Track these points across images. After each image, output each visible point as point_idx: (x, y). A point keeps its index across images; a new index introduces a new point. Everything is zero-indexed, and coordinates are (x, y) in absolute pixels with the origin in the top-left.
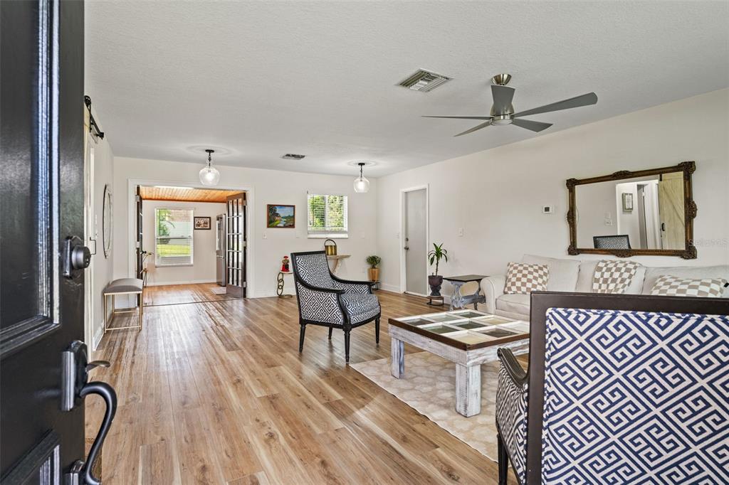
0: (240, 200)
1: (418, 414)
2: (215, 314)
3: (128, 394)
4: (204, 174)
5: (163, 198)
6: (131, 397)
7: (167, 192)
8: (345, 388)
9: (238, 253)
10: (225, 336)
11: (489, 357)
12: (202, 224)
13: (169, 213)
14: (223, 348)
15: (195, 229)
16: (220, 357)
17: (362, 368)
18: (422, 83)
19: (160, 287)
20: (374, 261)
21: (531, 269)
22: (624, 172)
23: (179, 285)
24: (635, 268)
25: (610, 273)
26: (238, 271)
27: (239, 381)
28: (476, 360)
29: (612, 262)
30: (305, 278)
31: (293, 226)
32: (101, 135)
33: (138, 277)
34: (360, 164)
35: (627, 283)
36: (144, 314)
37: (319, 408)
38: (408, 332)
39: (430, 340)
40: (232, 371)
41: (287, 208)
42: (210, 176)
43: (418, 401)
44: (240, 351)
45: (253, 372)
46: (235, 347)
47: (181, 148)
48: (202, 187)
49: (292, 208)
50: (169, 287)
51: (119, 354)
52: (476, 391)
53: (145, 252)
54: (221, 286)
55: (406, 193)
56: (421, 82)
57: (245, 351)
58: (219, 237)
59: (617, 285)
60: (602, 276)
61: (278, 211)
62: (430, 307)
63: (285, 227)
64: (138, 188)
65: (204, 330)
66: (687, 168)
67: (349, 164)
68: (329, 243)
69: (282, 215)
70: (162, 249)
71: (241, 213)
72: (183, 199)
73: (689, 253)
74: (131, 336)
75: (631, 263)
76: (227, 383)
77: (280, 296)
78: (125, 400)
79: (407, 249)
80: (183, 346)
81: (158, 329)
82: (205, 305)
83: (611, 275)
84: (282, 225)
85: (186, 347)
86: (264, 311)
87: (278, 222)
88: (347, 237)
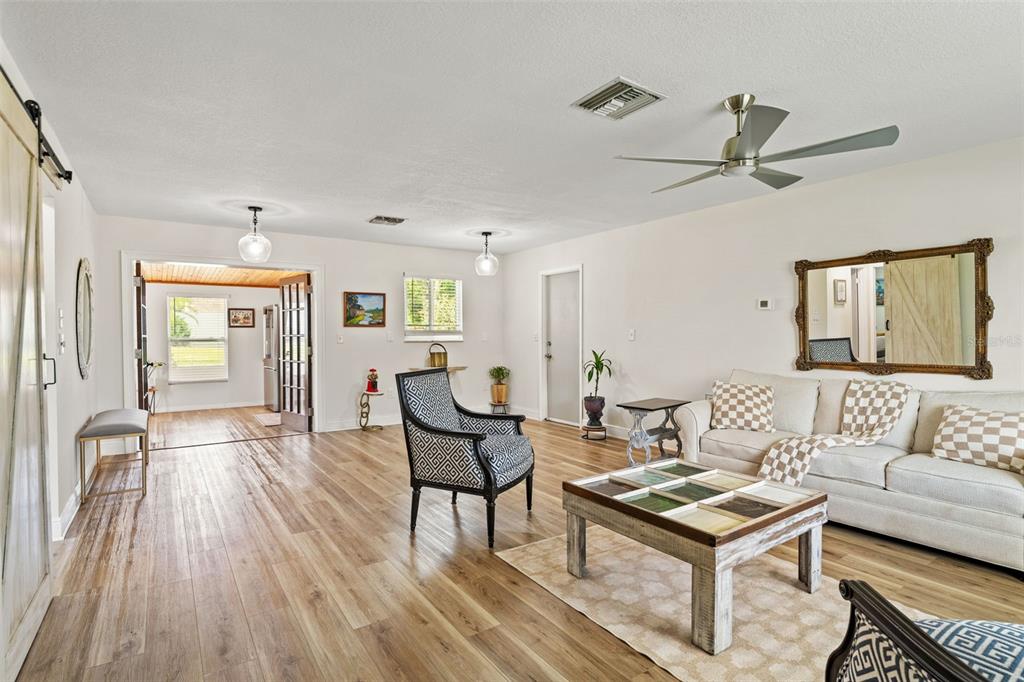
0: (302, 285)
1: (633, 652)
2: (267, 463)
3: (119, 633)
4: (246, 244)
5: (179, 280)
6: (124, 641)
7: (186, 271)
8: (499, 602)
9: (299, 364)
10: (284, 503)
11: (745, 552)
12: (238, 319)
13: (190, 303)
14: (284, 528)
15: (230, 326)
16: (280, 544)
17: (517, 559)
18: (616, 104)
19: (177, 415)
20: (499, 375)
21: (749, 393)
22: (884, 251)
23: (206, 411)
24: (906, 392)
25: (868, 399)
26: (299, 391)
27: (318, 595)
28: (729, 561)
29: (869, 383)
30: (419, 414)
31: (382, 324)
32: (68, 176)
33: (141, 407)
34: (484, 234)
35: (897, 413)
36: (150, 463)
37: (465, 650)
38: (599, 506)
39: (642, 523)
40: (304, 573)
41: (373, 297)
42: (256, 248)
43: (623, 623)
44: (313, 532)
45: (340, 574)
46: (303, 524)
47: (208, 202)
48: (244, 264)
49: (381, 298)
50: (191, 414)
51: (105, 546)
52: (727, 610)
53: (152, 365)
54: (273, 412)
55: (548, 276)
56: (614, 102)
57: (322, 533)
58: (269, 337)
59: (880, 418)
60: (857, 404)
61: (361, 301)
62: (587, 442)
63: (371, 325)
64: (138, 265)
65: (250, 493)
66: (981, 248)
67: (468, 233)
68: (436, 349)
69: (366, 309)
70: (179, 354)
71: (303, 304)
72: (211, 281)
73: (981, 369)
74: (128, 505)
75: (898, 384)
76: (298, 600)
77: (365, 428)
78: (112, 648)
79: (549, 357)
80: (217, 525)
81: (173, 492)
82: (249, 446)
83: (871, 403)
84: (366, 323)
85: (223, 526)
86: (345, 455)
87: (361, 318)
88: (462, 339)
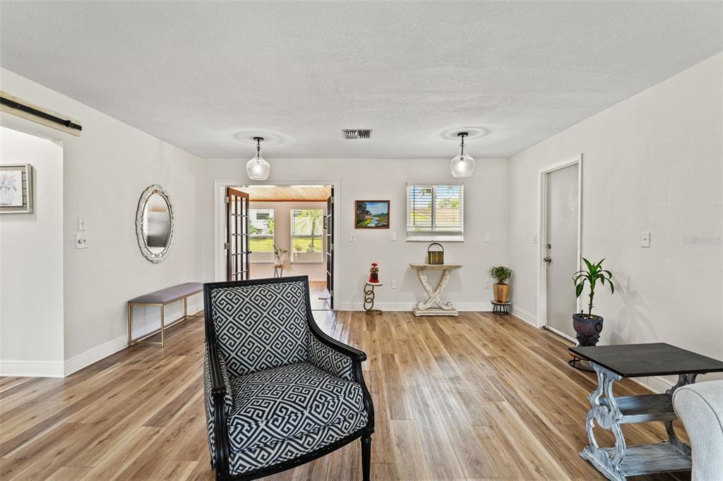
4: (252, 165)
20: (502, 274)
31: (387, 226)
34: (459, 134)
41: (380, 204)
42: (258, 168)
49: (387, 204)
55: (548, 172)
61: (369, 208)
63: (377, 227)
64: (228, 189)
67: (440, 136)
68: (435, 249)
69: (373, 214)
72: (312, 199)
77: (369, 311)
79: (548, 261)
84: (373, 225)
87: (368, 221)
88: (463, 240)
